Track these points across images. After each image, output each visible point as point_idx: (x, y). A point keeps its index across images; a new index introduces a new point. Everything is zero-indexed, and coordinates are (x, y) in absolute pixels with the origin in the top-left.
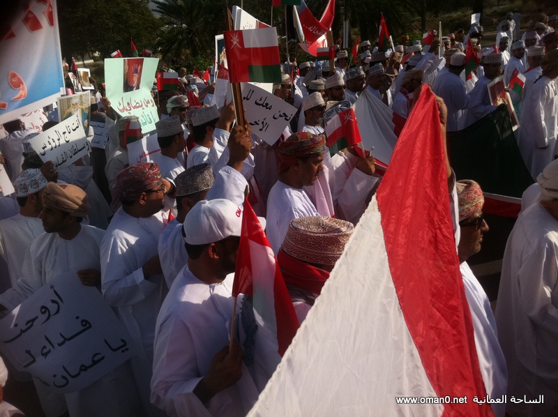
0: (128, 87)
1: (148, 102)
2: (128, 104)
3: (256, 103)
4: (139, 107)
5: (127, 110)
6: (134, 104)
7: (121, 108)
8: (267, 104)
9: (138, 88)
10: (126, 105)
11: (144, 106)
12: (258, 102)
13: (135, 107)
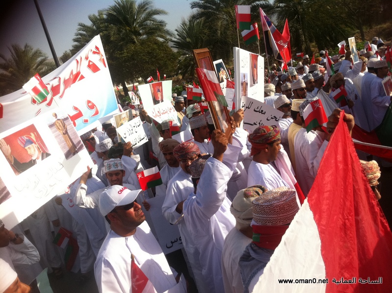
0: (156, 101)
1: (171, 109)
2: (158, 112)
3: (255, 110)
4: (165, 113)
5: (158, 116)
6: (162, 112)
7: (154, 115)
8: (262, 111)
9: (162, 101)
10: (157, 113)
11: (168, 112)
12: (256, 110)
13: (163, 114)
